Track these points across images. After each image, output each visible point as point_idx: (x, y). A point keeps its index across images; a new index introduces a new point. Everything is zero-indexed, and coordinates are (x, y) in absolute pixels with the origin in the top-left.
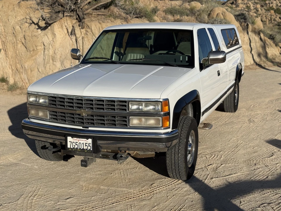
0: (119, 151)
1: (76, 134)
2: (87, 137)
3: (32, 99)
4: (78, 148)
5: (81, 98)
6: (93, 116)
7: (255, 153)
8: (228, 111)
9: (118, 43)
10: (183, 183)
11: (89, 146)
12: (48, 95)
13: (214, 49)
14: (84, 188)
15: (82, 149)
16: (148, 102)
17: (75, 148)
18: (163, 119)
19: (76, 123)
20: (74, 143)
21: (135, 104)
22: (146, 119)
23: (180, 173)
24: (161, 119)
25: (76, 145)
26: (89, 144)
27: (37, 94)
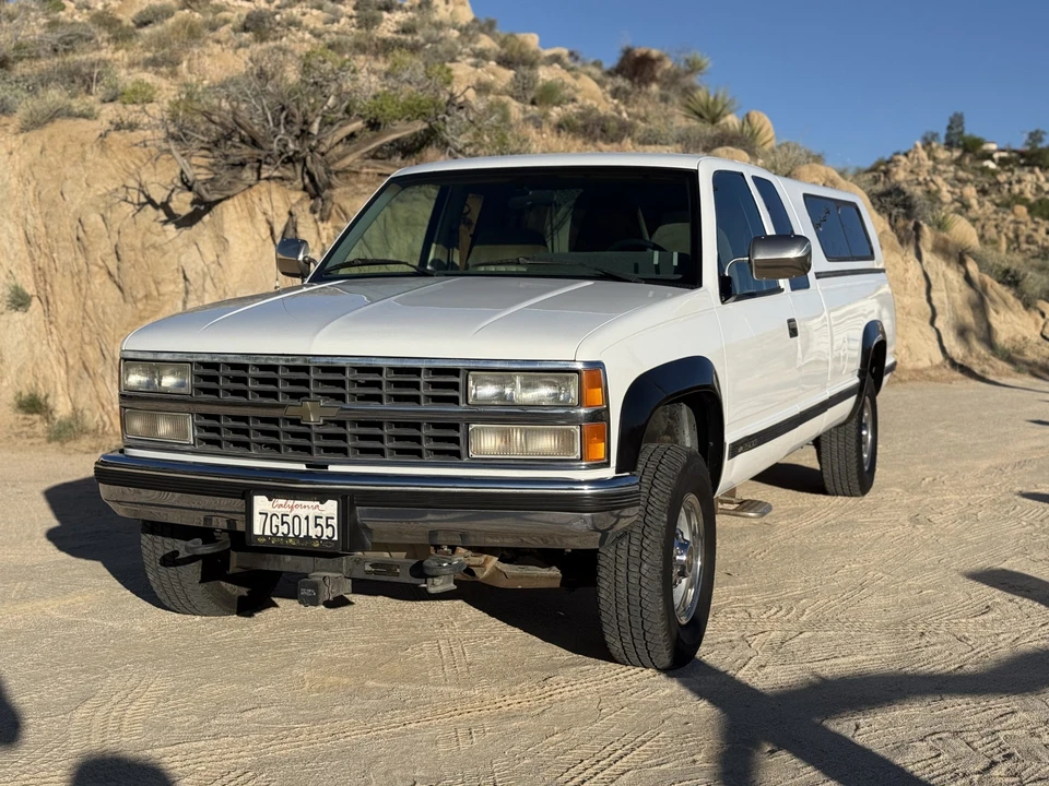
0: (432, 548)
1: (283, 487)
2: (322, 496)
3: (136, 379)
4: (291, 535)
5: (305, 361)
6: (342, 424)
7: (923, 604)
8: (839, 490)
9: (442, 229)
10: (657, 678)
11: (328, 526)
12: (190, 359)
13: (770, 230)
14: (307, 684)
15: (301, 536)
16: (534, 372)
17: (280, 534)
18: (585, 431)
19: (286, 450)
20: (274, 517)
21: (487, 381)
22: (526, 433)
23: (647, 634)
24: (578, 431)
25: (283, 523)
26: (327, 518)
27: (155, 358)
